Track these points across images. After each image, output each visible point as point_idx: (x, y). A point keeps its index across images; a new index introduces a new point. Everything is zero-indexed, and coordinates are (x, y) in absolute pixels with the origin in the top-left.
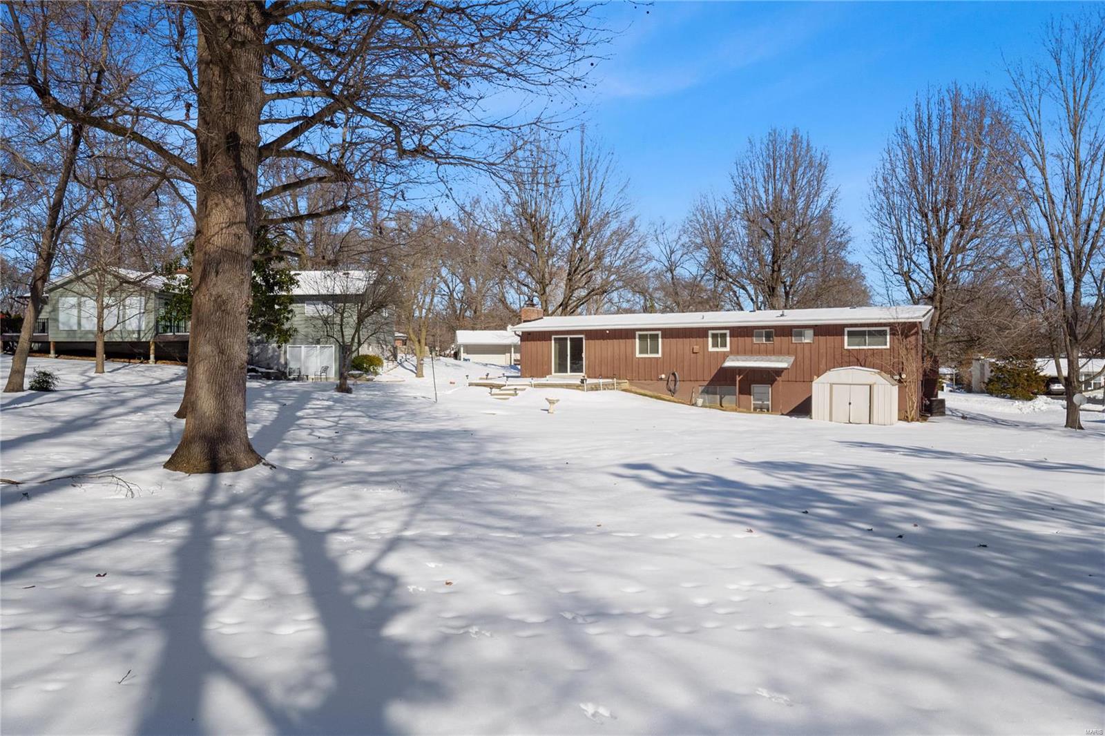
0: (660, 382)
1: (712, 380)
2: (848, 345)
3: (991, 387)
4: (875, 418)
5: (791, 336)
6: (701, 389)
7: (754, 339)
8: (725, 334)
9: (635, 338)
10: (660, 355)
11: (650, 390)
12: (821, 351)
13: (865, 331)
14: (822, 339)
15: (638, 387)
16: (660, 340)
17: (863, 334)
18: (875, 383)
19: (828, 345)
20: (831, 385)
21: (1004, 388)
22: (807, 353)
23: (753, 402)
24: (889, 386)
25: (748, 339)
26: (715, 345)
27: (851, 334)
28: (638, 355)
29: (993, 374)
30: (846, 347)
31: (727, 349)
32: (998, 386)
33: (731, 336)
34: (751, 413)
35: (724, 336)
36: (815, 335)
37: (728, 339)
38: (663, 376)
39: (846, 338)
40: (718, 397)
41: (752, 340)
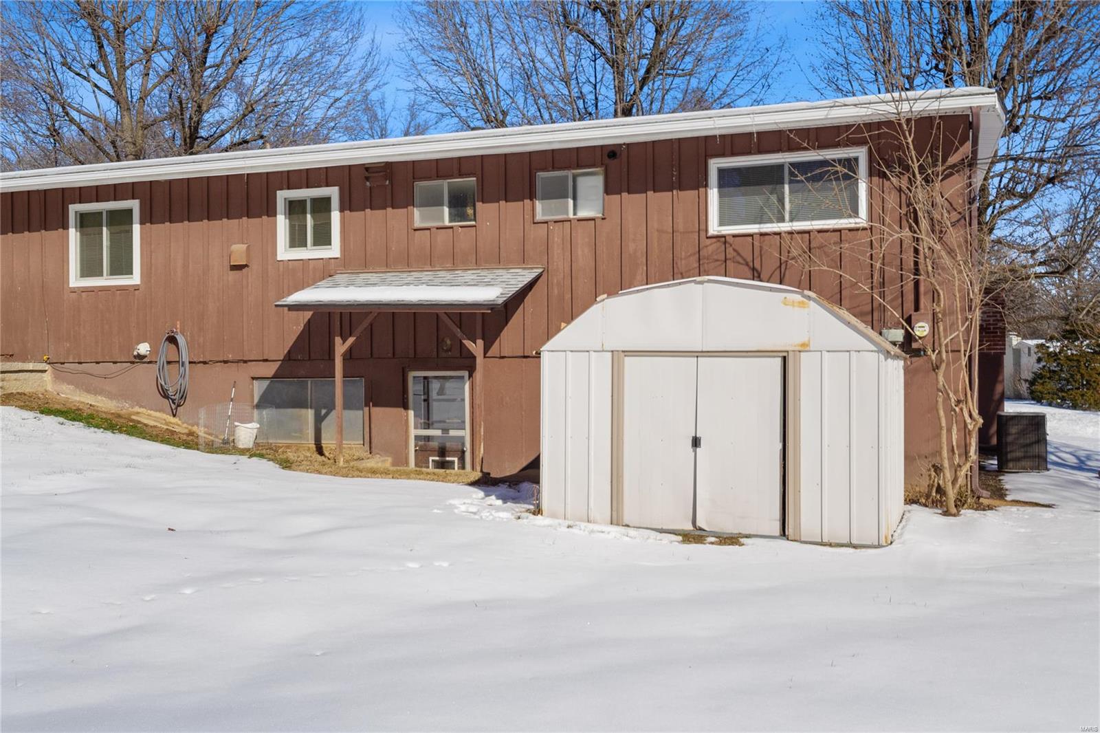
0: (141, 368)
1: (289, 357)
2: (722, 223)
3: (1038, 387)
4: (807, 518)
5: (532, 197)
6: (259, 388)
7: (417, 212)
8: (327, 200)
9: (65, 226)
10: (135, 279)
11: (111, 396)
12: (631, 247)
13: (780, 167)
14: (633, 202)
15: (78, 385)
16: (136, 228)
17: (770, 177)
18: (804, 348)
19: (654, 224)
20: (619, 356)
21: (1062, 390)
22: (583, 254)
23: (413, 432)
24: (873, 358)
25: (394, 215)
26: (297, 239)
27: (729, 179)
28: (75, 280)
29: (1043, 363)
30: (714, 228)
31: (334, 250)
32: (1052, 385)
33: (347, 205)
34: (407, 475)
35: (322, 206)
36: (608, 190)
37: (336, 216)
38: (144, 348)
39: (713, 194)
40: (310, 414)
41: (410, 219)
